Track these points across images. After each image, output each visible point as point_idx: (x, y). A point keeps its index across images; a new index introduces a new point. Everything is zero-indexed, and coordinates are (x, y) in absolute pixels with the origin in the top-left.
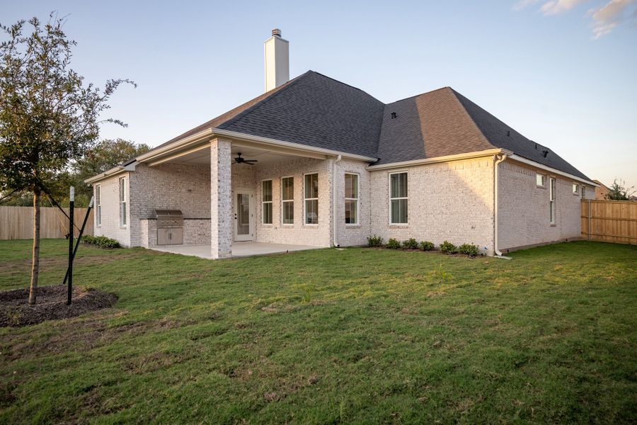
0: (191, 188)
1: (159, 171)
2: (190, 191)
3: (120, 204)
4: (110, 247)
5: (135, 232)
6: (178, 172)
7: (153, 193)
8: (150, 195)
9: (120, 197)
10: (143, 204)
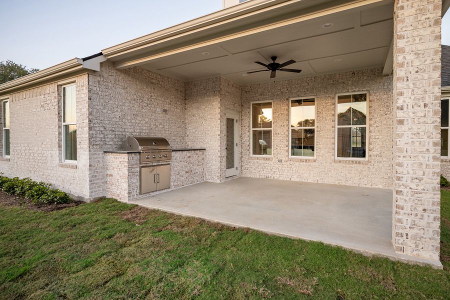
0: (167, 107)
1: (130, 79)
2: (165, 111)
3: (60, 127)
4: (51, 202)
5: (97, 174)
6: (152, 83)
7: (122, 111)
8: (118, 114)
9: (60, 117)
10: (109, 127)
